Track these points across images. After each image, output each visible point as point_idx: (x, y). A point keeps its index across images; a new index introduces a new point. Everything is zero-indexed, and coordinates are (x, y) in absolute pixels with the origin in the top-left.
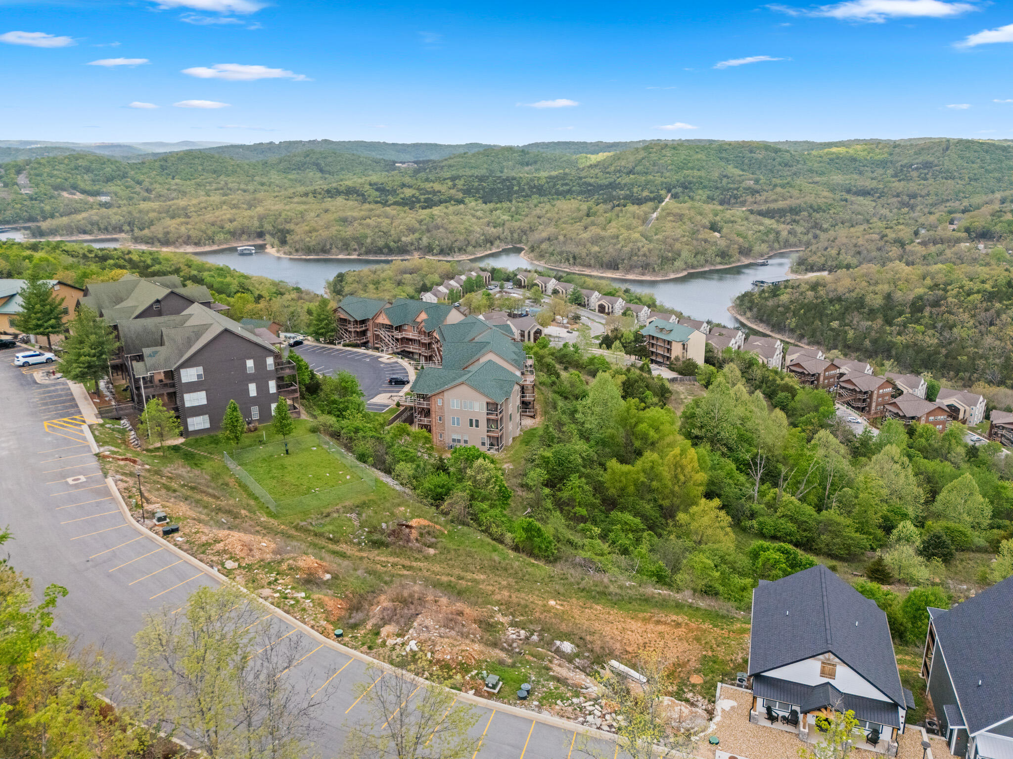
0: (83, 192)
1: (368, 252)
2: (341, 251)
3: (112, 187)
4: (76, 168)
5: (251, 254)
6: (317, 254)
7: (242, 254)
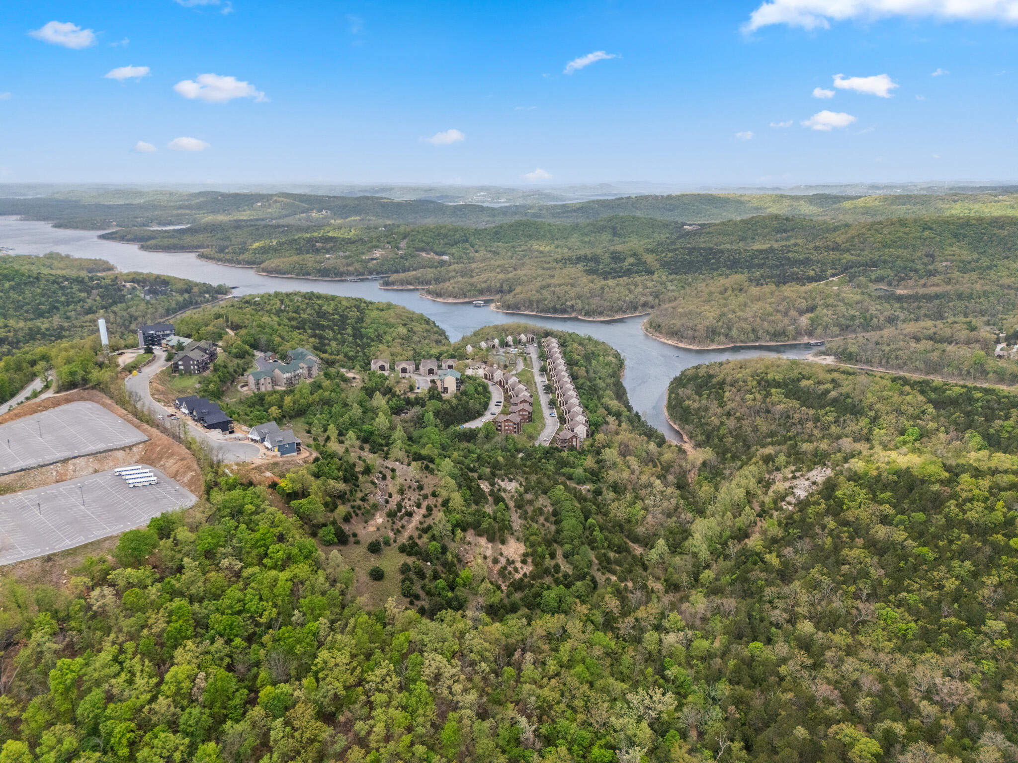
0: (436, 253)
1: (541, 311)
2: (527, 308)
3: (453, 250)
4: (439, 235)
5: (480, 307)
6: (513, 310)
7: (476, 306)
